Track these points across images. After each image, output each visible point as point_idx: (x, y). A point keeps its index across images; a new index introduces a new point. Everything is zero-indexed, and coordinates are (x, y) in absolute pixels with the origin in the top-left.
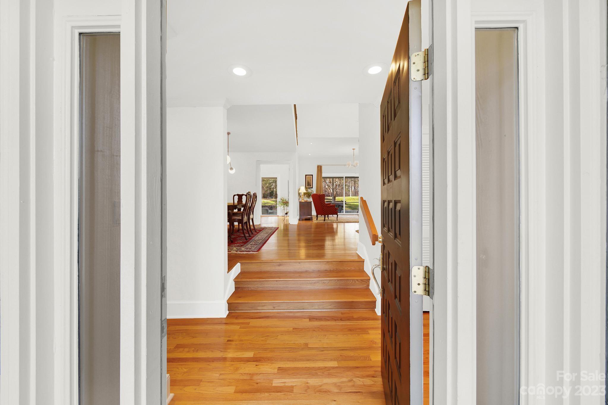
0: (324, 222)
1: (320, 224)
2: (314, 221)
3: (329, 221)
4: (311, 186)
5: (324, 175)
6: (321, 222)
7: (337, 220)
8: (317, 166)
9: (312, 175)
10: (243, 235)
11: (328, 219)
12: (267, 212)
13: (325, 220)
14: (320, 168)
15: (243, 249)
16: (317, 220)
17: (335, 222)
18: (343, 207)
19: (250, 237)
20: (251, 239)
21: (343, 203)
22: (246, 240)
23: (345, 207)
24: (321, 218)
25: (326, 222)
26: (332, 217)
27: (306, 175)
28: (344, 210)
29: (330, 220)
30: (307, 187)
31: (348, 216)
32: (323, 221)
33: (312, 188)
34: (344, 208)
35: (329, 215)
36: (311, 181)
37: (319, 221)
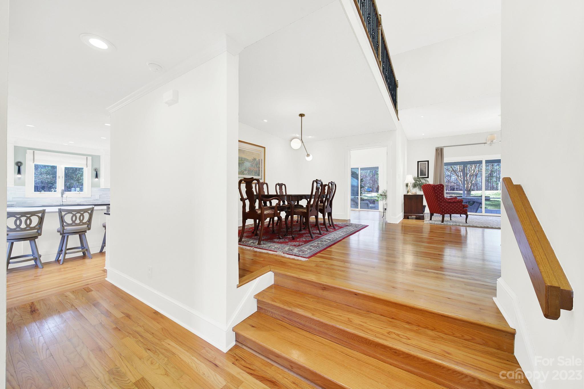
0: (442, 223)
1: (434, 226)
2: (426, 221)
3: (451, 224)
4: (425, 175)
5: (446, 160)
6: (436, 223)
7: (466, 222)
8: (435, 148)
9: (428, 161)
10: (318, 232)
11: (451, 220)
12: (367, 206)
13: (443, 221)
14: (440, 152)
15: (296, 250)
16: (431, 219)
17: (461, 224)
18: (481, 203)
19: (320, 235)
20: (318, 237)
21: (482, 199)
22: (312, 238)
23: (486, 204)
24: (437, 217)
25: (444, 224)
26: (458, 218)
27: (418, 162)
28: (483, 209)
29: (453, 222)
30: (419, 176)
31: (491, 218)
32: (440, 223)
33: (428, 177)
34: (483, 206)
35: (452, 215)
36: (426, 168)
37: (433, 222)
